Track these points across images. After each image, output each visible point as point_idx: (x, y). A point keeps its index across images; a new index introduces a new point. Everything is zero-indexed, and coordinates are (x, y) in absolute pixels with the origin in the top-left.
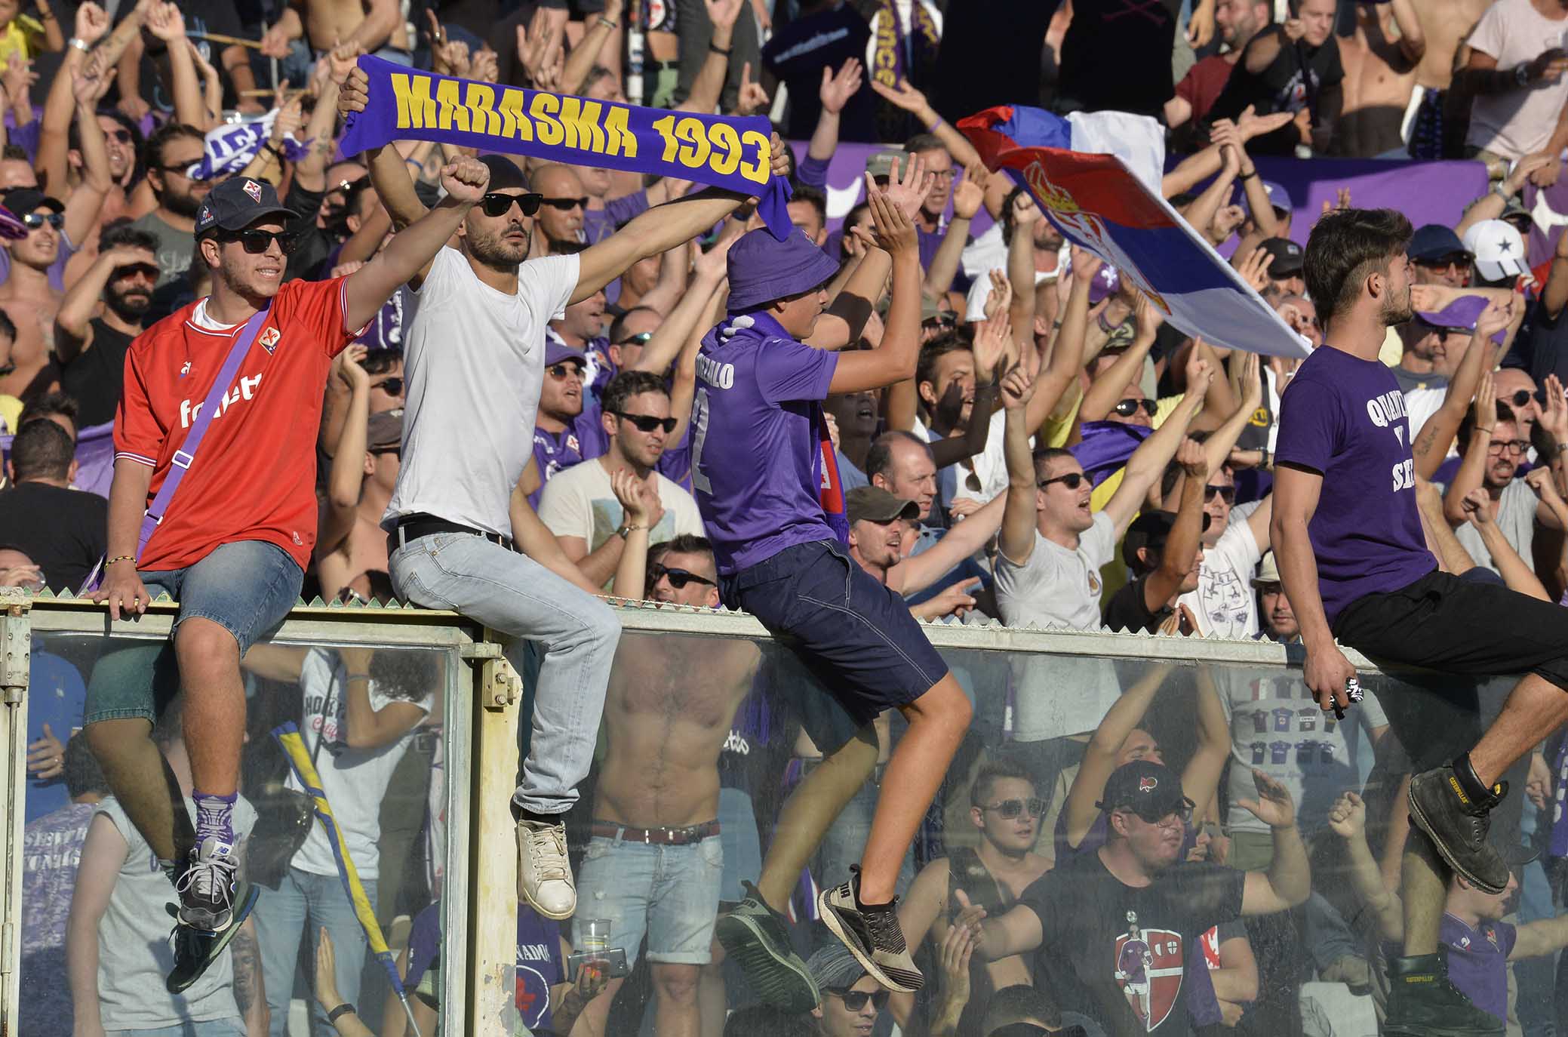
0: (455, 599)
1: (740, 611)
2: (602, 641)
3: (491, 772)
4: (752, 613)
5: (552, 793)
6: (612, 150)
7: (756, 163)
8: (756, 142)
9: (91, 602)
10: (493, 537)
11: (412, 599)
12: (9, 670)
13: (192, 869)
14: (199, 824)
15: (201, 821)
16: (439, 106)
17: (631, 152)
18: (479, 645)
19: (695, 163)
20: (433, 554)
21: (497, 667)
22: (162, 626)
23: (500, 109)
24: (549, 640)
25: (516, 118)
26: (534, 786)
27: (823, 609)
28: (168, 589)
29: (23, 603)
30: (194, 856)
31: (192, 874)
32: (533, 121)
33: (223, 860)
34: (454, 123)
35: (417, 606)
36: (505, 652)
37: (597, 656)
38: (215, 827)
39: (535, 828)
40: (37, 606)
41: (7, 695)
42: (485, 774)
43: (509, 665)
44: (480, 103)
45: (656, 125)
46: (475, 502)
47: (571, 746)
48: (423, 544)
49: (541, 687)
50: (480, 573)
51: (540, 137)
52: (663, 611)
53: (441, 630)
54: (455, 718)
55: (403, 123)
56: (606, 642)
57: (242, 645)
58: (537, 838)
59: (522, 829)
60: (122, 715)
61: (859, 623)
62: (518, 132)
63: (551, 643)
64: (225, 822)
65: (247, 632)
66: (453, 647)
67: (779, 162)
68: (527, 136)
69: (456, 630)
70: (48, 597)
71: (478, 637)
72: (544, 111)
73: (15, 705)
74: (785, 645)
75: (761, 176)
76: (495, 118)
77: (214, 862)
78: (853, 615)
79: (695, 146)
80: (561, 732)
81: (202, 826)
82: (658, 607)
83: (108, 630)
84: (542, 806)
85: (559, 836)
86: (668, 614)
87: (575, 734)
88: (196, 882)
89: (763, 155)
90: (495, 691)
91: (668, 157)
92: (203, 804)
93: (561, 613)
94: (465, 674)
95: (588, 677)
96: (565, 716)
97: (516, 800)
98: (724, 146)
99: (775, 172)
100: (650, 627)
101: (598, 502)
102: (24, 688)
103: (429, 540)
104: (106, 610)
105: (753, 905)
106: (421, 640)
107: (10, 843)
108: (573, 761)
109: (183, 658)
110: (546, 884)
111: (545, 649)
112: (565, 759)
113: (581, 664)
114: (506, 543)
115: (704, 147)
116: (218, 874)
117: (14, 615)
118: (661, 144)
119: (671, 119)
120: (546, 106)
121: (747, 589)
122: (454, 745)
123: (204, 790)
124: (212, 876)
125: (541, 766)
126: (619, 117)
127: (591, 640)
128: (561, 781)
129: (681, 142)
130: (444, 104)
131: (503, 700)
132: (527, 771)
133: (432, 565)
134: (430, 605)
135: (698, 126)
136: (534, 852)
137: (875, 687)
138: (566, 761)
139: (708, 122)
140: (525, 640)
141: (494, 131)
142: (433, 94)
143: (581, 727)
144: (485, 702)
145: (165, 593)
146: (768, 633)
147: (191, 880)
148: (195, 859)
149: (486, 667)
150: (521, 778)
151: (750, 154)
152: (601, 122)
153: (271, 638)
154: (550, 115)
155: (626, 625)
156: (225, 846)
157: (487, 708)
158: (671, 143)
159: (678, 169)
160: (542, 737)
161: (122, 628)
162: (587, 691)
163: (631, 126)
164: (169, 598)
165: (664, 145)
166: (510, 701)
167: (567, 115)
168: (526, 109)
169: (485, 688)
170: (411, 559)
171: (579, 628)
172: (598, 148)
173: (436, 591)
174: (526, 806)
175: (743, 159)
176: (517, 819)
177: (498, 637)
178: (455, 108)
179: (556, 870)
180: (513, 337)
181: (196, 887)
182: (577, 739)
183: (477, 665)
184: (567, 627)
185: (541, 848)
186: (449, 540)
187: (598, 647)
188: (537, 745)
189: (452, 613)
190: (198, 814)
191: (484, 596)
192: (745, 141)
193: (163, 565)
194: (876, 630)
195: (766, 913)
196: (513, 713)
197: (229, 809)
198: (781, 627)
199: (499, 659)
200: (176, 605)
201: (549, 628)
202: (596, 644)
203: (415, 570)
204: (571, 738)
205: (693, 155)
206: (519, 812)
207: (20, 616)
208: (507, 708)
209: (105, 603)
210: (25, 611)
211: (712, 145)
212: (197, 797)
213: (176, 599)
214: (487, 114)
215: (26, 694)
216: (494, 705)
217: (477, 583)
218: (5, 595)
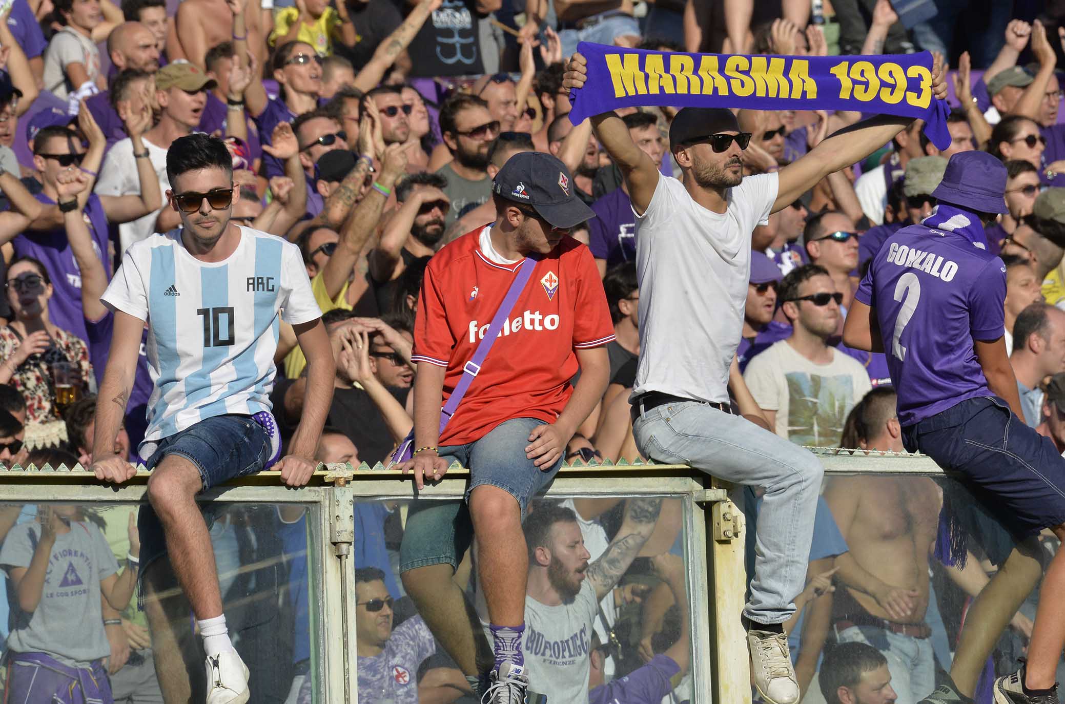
0: (687, 455)
1: (917, 453)
2: (808, 482)
3: (724, 592)
4: (928, 455)
5: (775, 607)
6: (796, 95)
7: (919, 92)
8: (920, 75)
9: (400, 472)
10: (715, 405)
11: (652, 457)
12: (338, 529)
13: (492, 687)
14: (496, 650)
15: (498, 647)
16: (647, 77)
17: (812, 95)
18: (709, 491)
19: (867, 97)
20: (667, 420)
21: (724, 508)
22: (456, 488)
23: (699, 72)
24: (766, 483)
25: (713, 78)
26: (760, 602)
27: (986, 451)
28: (459, 458)
29: (345, 476)
30: (494, 676)
31: (493, 691)
32: (728, 79)
33: (517, 679)
34: (661, 88)
35: (657, 462)
36: (729, 495)
37: (805, 495)
38: (509, 652)
39: (763, 637)
40: (357, 478)
41: (338, 549)
42: (719, 594)
43: (733, 505)
44: (682, 70)
45: (833, 70)
46: (695, 379)
47: (788, 569)
48: (659, 413)
49: (760, 523)
50: (706, 433)
51: (734, 91)
52: (856, 456)
53: (677, 480)
54: (692, 550)
55: (619, 93)
56: (812, 483)
57: (522, 506)
58: (765, 645)
59: (751, 637)
60: (430, 563)
61: (1015, 462)
62: (715, 89)
63: (767, 486)
64: (517, 648)
65: (526, 495)
66: (687, 493)
67: (939, 89)
68: (723, 91)
69: (689, 480)
70: (365, 470)
71: (707, 485)
72: (737, 69)
73: (344, 557)
74: (956, 479)
75: (924, 102)
76: (695, 80)
77: (511, 680)
78: (1010, 455)
79: (867, 84)
80: (779, 557)
81: (500, 652)
82: (851, 453)
83: (416, 494)
84: (767, 618)
85: (782, 641)
86: (859, 459)
87: (791, 559)
88: (497, 697)
89: (926, 85)
90: (723, 528)
91: (844, 95)
92: (499, 633)
93: (774, 461)
94: (699, 515)
95: (799, 512)
96: (782, 545)
97: (745, 615)
98: (891, 81)
99: (937, 97)
100: (846, 469)
101: (790, 374)
102: (350, 543)
103: (663, 409)
104: (412, 477)
105: (947, 691)
106: (662, 489)
107: (346, 667)
108: (791, 581)
109: (476, 518)
110: (774, 681)
111: (764, 491)
112: (783, 579)
113: (793, 501)
114: (726, 408)
115: (875, 83)
116: (514, 690)
117: (340, 485)
118: (838, 85)
119: (845, 64)
120: (738, 66)
121: (924, 434)
122: (693, 572)
123: (498, 623)
124: (510, 691)
125: (765, 585)
126: (801, 68)
127: (800, 482)
128: (782, 597)
129: (855, 82)
130: (651, 74)
131: (730, 534)
132: (753, 591)
133: (667, 429)
134: (667, 460)
135: (868, 67)
136: (763, 656)
137: (1033, 513)
138: (785, 581)
139: (877, 63)
140: (745, 486)
141: (695, 91)
142: (642, 66)
143: (796, 553)
144: (716, 536)
145: (457, 462)
146: (941, 470)
147: (493, 696)
148: (495, 679)
149: (715, 508)
150: (749, 595)
151: (914, 85)
152: (786, 73)
153: (545, 493)
154: (741, 72)
155: (826, 469)
156: (518, 667)
157: (717, 541)
158: (846, 83)
159: (853, 104)
160: (765, 562)
161: (427, 492)
162: (799, 523)
163: (811, 74)
164: (460, 465)
165: (841, 86)
166: (736, 535)
167: (757, 71)
168: (721, 70)
169: (715, 525)
170: (650, 424)
171: (789, 473)
172: (784, 94)
173: (672, 449)
174: (754, 618)
175: (909, 89)
176: (747, 629)
177: (723, 484)
178: (661, 76)
179: (781, 670)
180: (722, 247)
181: (497, 701)
182: (793, 562)
183: (708, 507)
184: (780, 472)
185: (769, 652)
186: (679, 408)
187: (806, 488)
188: (760, 568)
189: (685, 467)
190: (496, 643)
191: (710, 452)
192: (909, 76)
193: (454, 441)
194: (1029, 467)
195: (956, 698)
196: (739, 545)
197: (519, 637)
198: (951, 466)
199: (725, 501)
200: (467, 471)
201: (765, 474)
202: (804, 484)
203: (654, 433)
204: (788, 561)
205: (866, 91)
206: (749, 624)
207: (344, 486)
208: (734, 540)
209: (411, 472)
210: (348, 482)
211: (881, 80)
212: (494, 629)
213: (467, 466)
214: (688, 79)
215: (352, 548)
216: (723, 538)
217: (704, 441)
218: (331, 470)
